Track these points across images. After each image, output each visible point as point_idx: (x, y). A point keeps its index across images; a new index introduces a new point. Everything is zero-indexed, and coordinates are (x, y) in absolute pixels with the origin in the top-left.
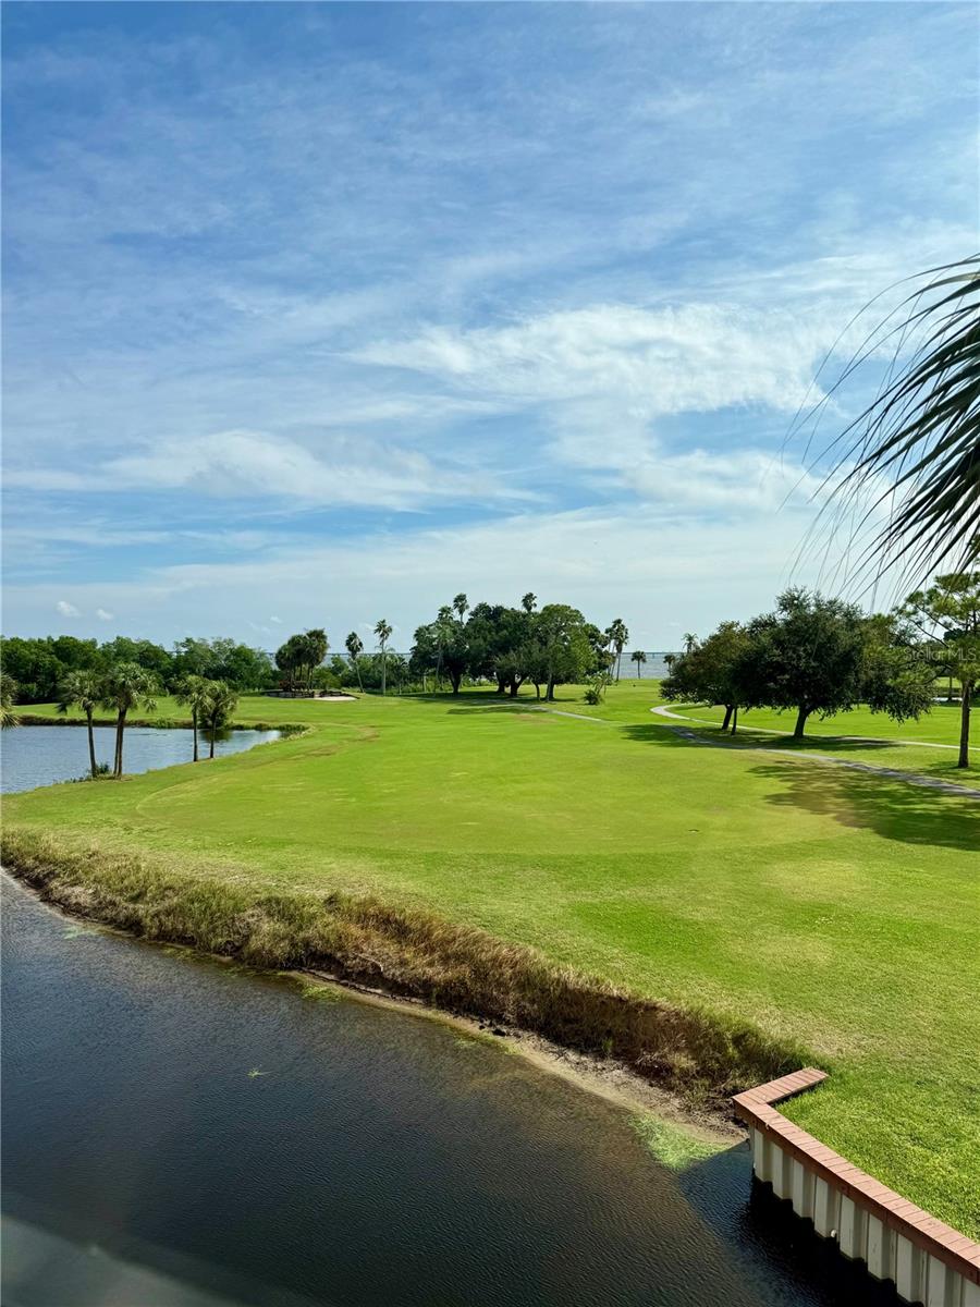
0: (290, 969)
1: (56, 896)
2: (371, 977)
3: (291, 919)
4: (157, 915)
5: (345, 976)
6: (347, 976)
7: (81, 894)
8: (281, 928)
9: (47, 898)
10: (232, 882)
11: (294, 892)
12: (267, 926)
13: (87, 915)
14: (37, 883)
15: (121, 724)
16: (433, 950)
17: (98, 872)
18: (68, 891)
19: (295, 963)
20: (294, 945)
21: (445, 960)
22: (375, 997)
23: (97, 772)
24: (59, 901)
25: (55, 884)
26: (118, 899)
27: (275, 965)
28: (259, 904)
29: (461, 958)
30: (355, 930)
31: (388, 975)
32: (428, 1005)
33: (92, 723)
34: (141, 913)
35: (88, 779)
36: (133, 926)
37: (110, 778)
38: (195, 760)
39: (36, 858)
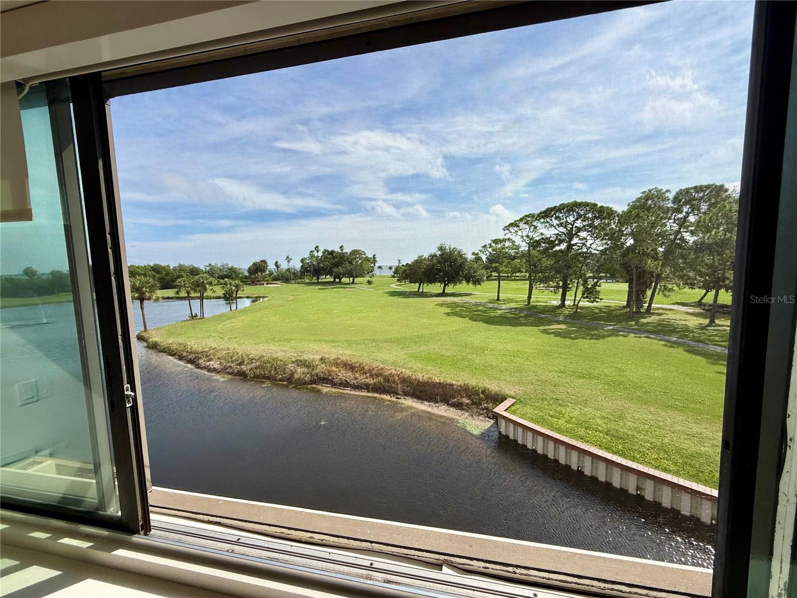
0: (312, 384)
1: (203, 366)
2: (345, 384)
3: (308, 367)
4: (251, 369)
5: (334, 385)
6: (335, 385)
7: (215, 364)
8: (306, 370)
9: (198, 366)
10: (280, 355)
11: (306, 357)
12: (299, 370)
13: (220, 372)
14: (191, 362)
15: (202, 298)
16: (366, 373)
17: (219, 355)
18: (208, 363)
19: (313, 382)
20: (312, 376)
21: (372, 376)
22: (347, 391)
23: (193, 317)
24: (205, 368)
25: (201, 361)
26: (232, 365)
27: (306, 383)
28: (293, 362)
29: (378, 375)
30: (334, 369)
31: (352, 383)
32: (369, 391)
33: (189, 298)
34: (245, 369)
35: (189, 320)
36: (242, 375)
37: (199, 319)
38: (231, 310)
39: (187, 352)
